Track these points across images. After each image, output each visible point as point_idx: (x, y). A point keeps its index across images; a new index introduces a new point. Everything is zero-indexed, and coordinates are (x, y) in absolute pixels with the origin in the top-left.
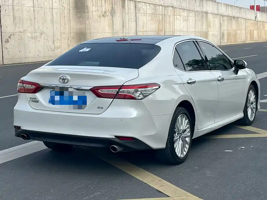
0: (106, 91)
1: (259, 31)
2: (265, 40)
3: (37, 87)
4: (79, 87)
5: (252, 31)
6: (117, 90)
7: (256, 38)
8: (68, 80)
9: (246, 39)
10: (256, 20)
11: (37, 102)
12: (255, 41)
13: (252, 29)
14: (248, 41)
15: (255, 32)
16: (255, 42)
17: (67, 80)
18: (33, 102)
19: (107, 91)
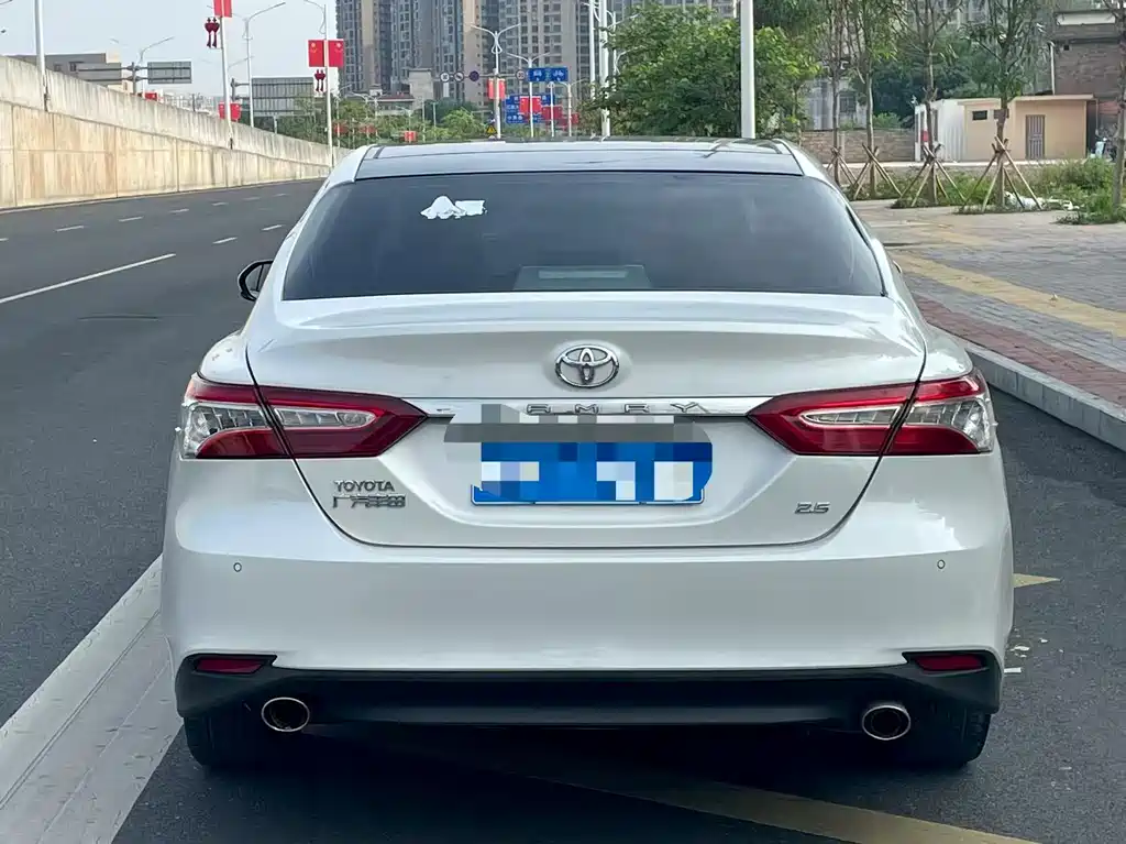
0: (832, 415)
1: (62, 155)
2: (84, 195)
3: (388, 419)
4: (686, 402)
5: (37, 156)
6: (897, 408)
7: (52, 187)
8: (616, 367)
9: (18, 187)
10: (46, 110)
11: (399, 502)
12: (50, 198)
13: (35, 146)
14: (26, 201)
15: (49, 160)
16: (52, 202)
17: (609, 368)
18: (361, 507)
19: (841, 414)
